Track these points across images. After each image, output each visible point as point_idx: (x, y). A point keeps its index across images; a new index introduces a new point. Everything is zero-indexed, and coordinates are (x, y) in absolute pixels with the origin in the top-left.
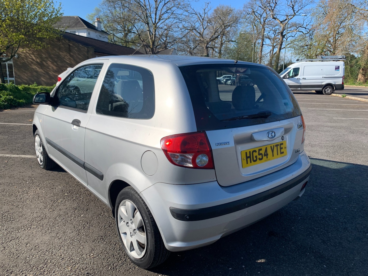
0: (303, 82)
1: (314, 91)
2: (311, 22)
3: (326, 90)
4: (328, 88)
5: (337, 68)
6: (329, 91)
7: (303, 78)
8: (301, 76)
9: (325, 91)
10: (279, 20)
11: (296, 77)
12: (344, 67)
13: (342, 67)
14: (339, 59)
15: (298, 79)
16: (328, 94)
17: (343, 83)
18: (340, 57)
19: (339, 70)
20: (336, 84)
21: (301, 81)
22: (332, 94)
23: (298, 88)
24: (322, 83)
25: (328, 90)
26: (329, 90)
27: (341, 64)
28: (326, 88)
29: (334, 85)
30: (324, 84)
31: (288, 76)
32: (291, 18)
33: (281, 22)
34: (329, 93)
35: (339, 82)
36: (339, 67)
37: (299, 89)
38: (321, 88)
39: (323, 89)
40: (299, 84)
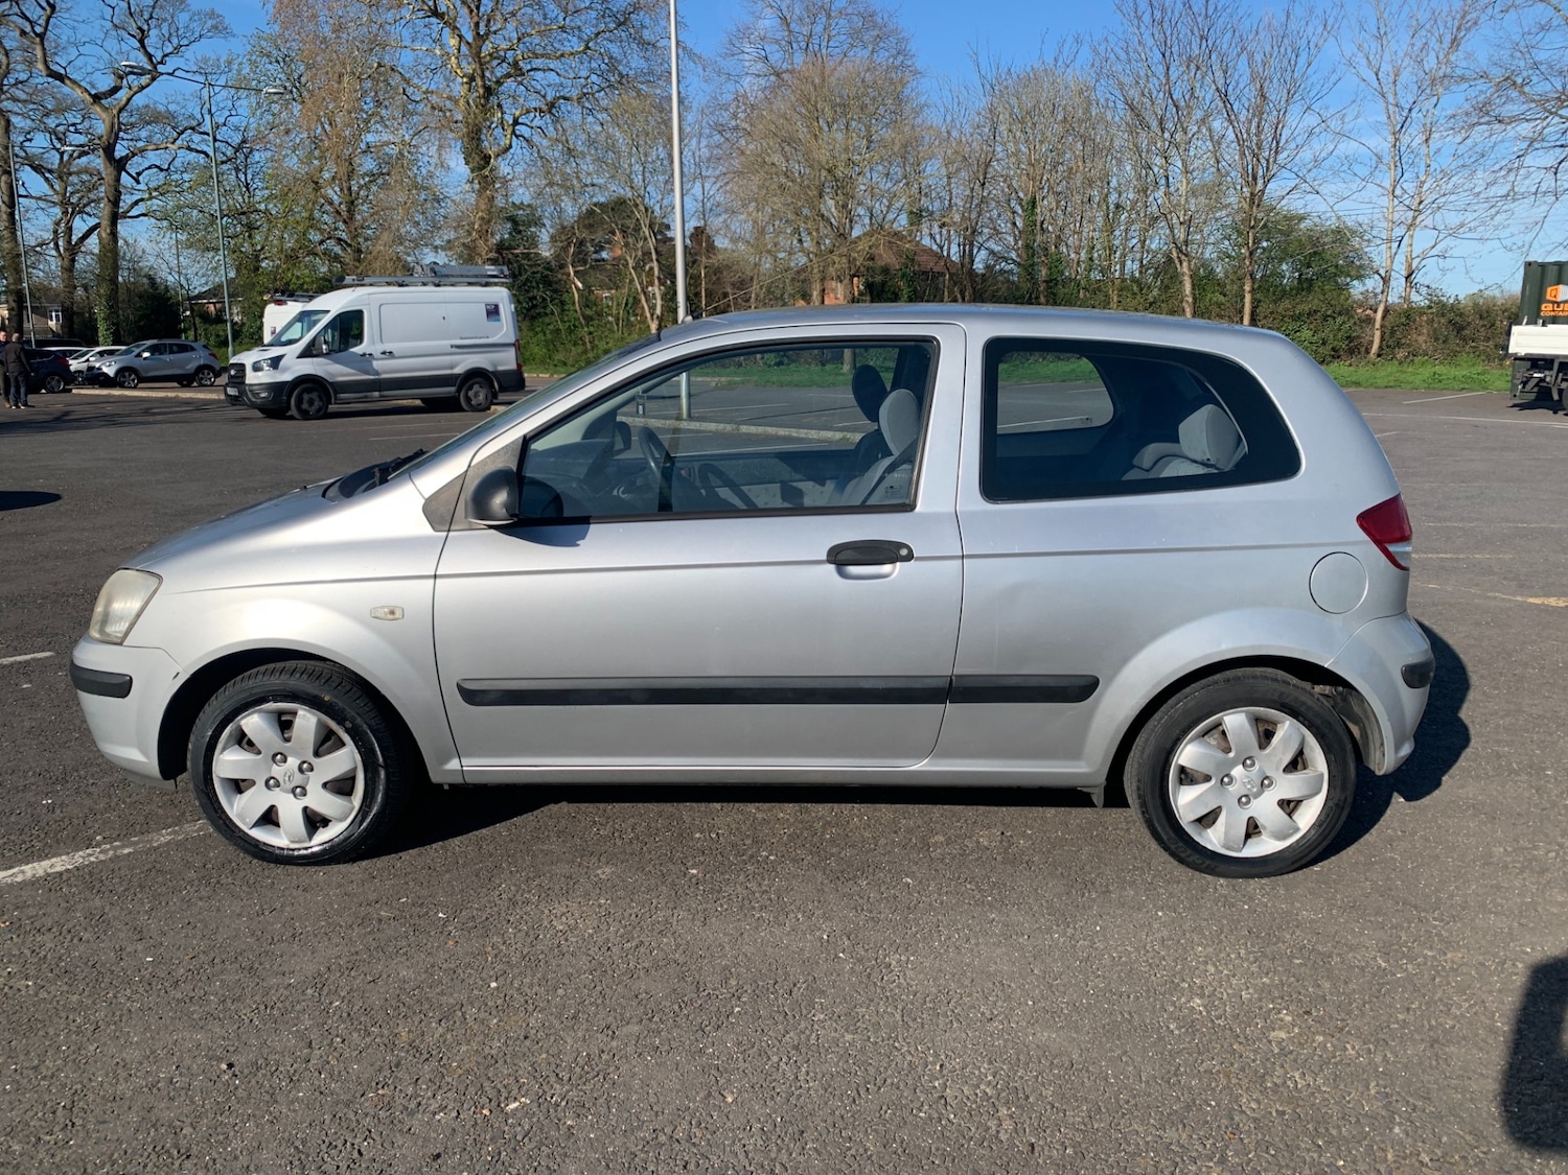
0: (385, 368)
1: (418, 402)
2: (234, 113)
3: (471, 393)
4: (476, 387)
5: (493, 312)
6: (481, 397)
7: (384, 353)
8: (374, 343)
9: (468, 399)
10: (80, 86)
11: (358, 350)
12: (513, 306)
13: (507, 309)
14: (492, 280)
15: (364, 355)
16: (480, 407)
17: (519, 366)
18: (493, 270)
19: (499, 320)
20: (500, 368)
21: (376, 364)
22: (493, 407)
23: (369, 394)
24: (452, 368)
25: (476, 394)
26: (479, 394)
27: (500, 295)
28: (471, 388)
29: (492, 372)
30: (459, 370)
31: (324, 347)
32: (143, 88)
33: (97, 98)
34: (483, 407)
35: (507, 361)
36: (497, 307)
37: (376, 394)
38: (453, 389)
39: (459, 391)
40: (372, 377)
